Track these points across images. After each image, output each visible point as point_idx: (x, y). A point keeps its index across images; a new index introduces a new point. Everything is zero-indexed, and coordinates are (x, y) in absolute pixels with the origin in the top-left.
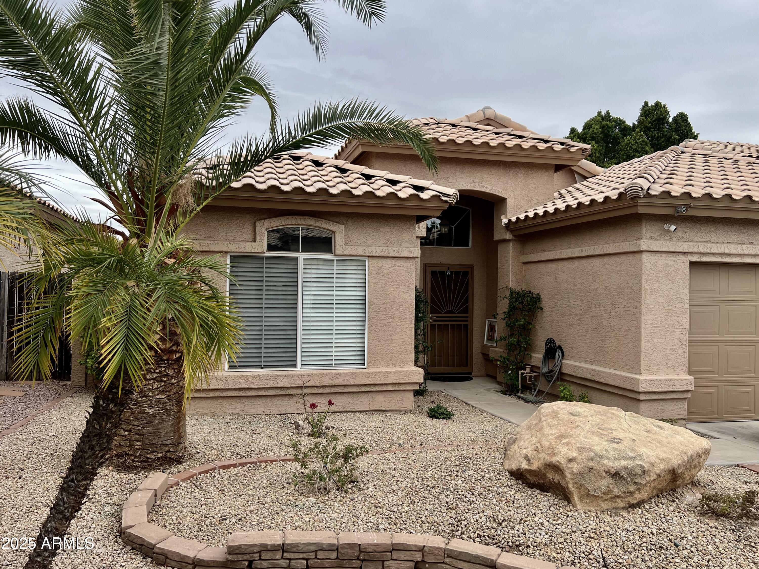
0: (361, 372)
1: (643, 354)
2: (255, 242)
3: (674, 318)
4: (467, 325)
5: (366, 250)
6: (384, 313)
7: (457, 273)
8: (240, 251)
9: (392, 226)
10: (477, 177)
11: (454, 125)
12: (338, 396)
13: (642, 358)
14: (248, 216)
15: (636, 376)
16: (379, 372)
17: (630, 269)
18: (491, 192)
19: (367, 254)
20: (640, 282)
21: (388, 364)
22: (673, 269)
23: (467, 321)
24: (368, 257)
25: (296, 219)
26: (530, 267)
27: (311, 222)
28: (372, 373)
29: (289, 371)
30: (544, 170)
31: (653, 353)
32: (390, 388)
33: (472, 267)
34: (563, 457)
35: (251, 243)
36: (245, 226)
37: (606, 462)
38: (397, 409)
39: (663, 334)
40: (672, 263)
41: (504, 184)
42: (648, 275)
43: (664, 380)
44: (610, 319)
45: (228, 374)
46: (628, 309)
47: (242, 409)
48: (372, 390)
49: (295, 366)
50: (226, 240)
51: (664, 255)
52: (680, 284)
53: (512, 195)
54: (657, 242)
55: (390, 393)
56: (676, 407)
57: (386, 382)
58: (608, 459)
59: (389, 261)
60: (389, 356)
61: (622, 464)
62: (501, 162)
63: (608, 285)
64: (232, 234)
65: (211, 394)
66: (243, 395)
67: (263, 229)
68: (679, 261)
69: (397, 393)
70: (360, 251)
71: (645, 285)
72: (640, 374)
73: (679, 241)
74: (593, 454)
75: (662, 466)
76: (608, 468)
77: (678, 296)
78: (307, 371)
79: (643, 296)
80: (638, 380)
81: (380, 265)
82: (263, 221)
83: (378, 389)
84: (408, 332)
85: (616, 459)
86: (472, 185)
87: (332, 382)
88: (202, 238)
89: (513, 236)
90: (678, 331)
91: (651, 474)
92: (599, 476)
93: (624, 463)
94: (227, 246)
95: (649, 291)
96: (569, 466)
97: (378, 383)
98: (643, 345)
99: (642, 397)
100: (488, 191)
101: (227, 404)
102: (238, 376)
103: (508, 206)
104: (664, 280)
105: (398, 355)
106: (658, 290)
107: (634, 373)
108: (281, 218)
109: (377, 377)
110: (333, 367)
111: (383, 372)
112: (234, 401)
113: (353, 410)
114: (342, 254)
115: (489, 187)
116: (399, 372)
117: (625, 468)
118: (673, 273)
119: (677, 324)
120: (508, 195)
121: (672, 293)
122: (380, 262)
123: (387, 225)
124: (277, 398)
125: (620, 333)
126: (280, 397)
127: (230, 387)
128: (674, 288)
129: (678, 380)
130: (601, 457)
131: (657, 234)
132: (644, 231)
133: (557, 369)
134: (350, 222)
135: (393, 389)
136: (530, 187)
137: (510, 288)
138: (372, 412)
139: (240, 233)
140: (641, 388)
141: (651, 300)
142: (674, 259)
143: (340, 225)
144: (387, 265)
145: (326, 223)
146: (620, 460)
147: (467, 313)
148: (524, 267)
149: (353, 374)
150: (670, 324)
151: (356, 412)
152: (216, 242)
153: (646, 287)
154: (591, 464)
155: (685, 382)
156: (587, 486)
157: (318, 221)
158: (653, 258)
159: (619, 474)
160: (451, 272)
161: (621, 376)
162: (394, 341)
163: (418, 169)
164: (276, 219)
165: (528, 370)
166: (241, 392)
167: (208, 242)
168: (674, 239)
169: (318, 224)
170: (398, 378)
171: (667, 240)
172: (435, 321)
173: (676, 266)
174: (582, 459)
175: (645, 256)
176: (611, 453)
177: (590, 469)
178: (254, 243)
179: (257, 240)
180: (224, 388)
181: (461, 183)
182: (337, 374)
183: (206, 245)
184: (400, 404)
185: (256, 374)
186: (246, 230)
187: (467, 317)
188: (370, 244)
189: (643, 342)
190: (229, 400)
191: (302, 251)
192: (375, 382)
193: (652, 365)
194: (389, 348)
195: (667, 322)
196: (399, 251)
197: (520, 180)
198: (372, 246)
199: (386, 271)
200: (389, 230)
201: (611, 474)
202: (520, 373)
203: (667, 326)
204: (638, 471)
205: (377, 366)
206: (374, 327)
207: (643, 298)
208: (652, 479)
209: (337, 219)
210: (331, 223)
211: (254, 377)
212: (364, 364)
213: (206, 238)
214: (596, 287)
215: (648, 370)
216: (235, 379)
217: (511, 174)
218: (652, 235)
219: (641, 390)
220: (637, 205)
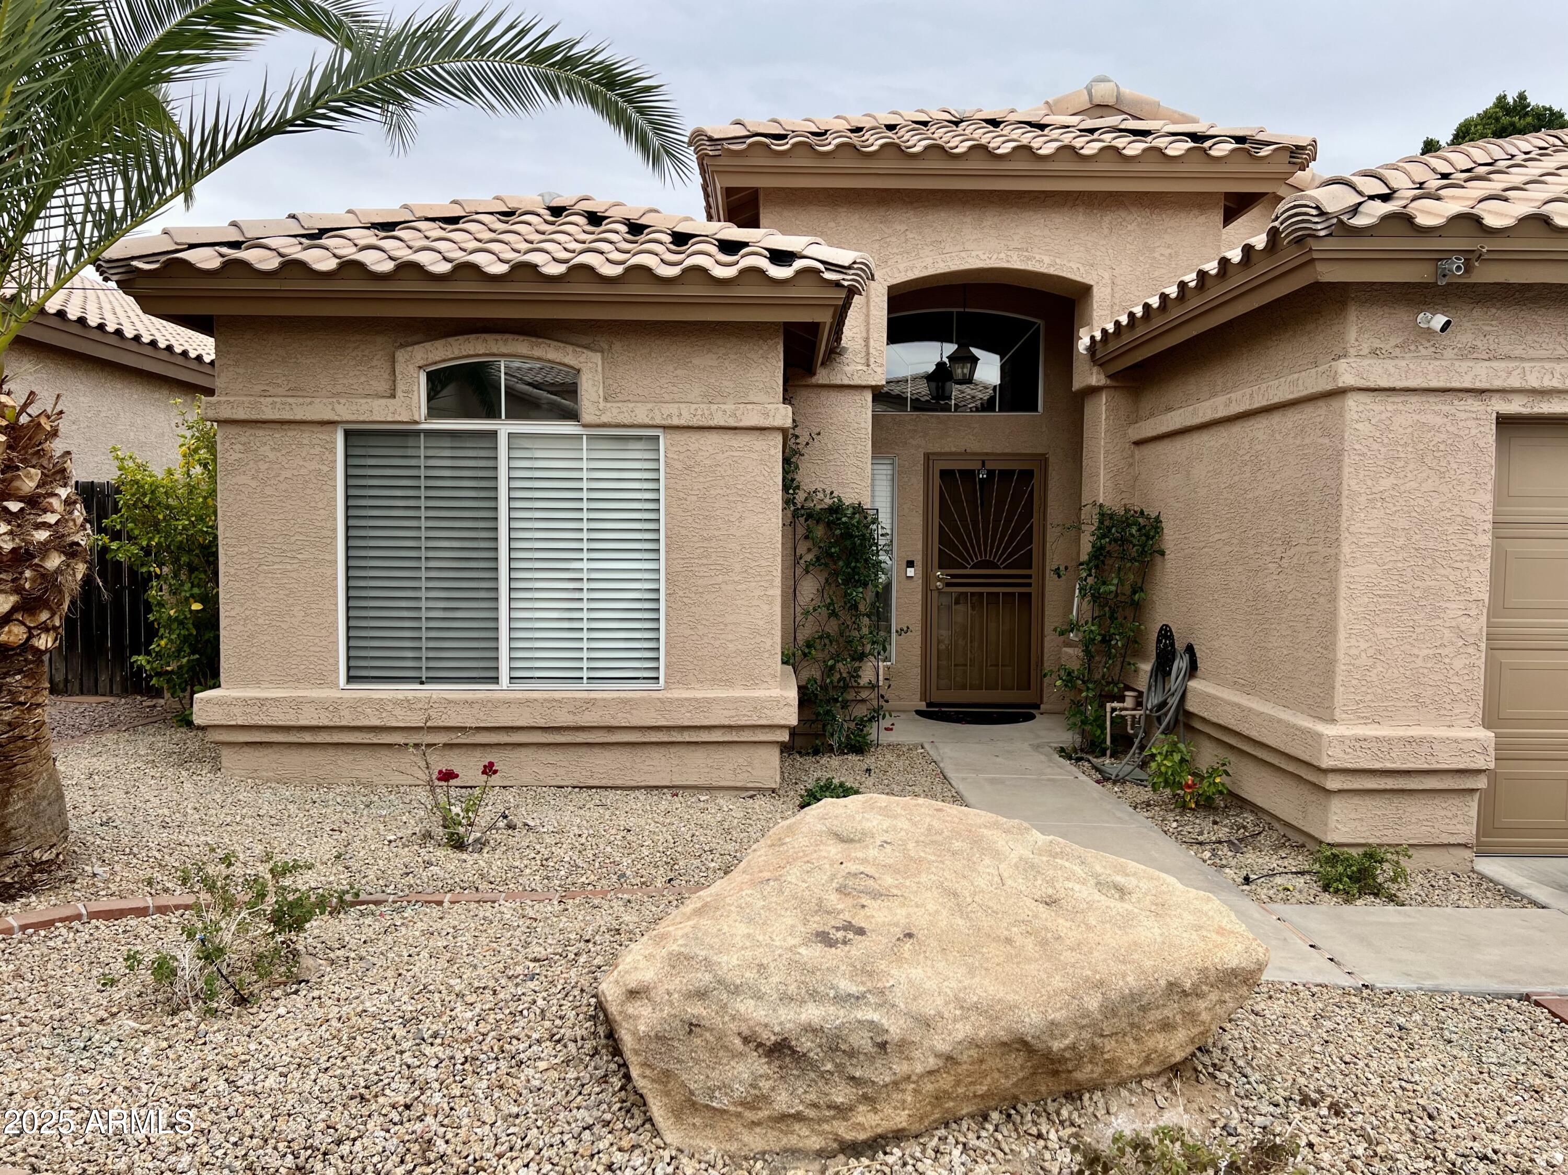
0: (643, 699)
1: (1341, 668)
2: (393, 396)
3: (1443, 571)
4: (1029, 595)
5: (656, 411)
6: (705, 561)
7: (1006, 475)
8: (361, 419)
9: (722, 351)
10: (1016, 237)
11: (994, 123)
12: (596, 750)
13: (1339, 679)
14: (380, 339)
15: (1321, 728)
16: (686, 699)
17: (1320, 440)
18: (1052, 271)
19: (658, 421)
20: (1338, 477)
21: (715, 682)
22: (1444, 436)
23: (1029, 585)
24: (664, 427)
25: (485, 341)
26: (1149, 451)
27: (522, 346)
28: (671, 701)
29: (480, 691)
30: (1196, 212)
31: (1373, 666)
32: (716, 736)
33: (1043, 460)
34: (617, 982)
35: (383, 402)
36: (375, 363)
37: (746, 1006)
38: (739, 784)
39: (1405, 616)
40: (1439, 420)
41: (1088, 250)
42: (1364, 455)
43: (1400, 739)
44: (1282, 576)
45: (346, 695)
46: (1314, 549)
47: (379, 771)
48: (674, 739)
49: (495, 680)
50: (334, 395)
51: (1414, 399)
52: (1464, 478)
53: (1107, 275)
54: (1389, 364)
55: (721, 748)
56: (1443, 813)
57: (706, 722)
58: (759, 996)
59: (713, 438)
60: (718, 663)
61: (803, 1017)
62: (1068, 193)
63: (1278, 487)
64: (345, 381)
65: (308, 738)
66: (375, 741)
67: (411, 367)
68: (1463, 415)
69: (738, 750)
70: (641, 414)
71: (1351, 481)
72: (1333, 721)
73: (1463, 357)
74: (708, 977)
75: (962, 1030)
76: (750, 1028)
77: (1457, 510)
78: (521, 692)
79: (1346, 512)
80: (1320, 736)
81: (693, 447)
82: (410, 349)
83: (687, 737)
84: (766, 607)
85: (786, 998)
86: (1002, 255)
87: (576, 718)
88: (281, 391)
89: (1109, 377)
90: (1454, 609)
91: (917, 1054)
92: (719, 1047)
93: (812, 1013)
94: (333, 409)
95: (1363, 499)
96: (630, 1011)
97: (686, 724)
98: (1342, 643)
99: (1333, 783)
100: (1043, 270)
101: (344, 759)
102: (360, 699)
103: (1095, 307)
104: (1412, 466)
105: (739, 659)
106: (1392, 497)
107: (1320, 719)
108: (451, 340)
109: (683, 710)
110: (585, 685)
111: (696, 700)
112: (359, 754)
113: (633, 784)
114: (598, 421)
115: (1047, 260)
116: (736, 700)
117: (812, 1030)
118: (1442, 447)
119: (1452, 587)
120: (1096, 278)
121: (1436, 503)
122: (694, 441)
123: (709, 351)
124: (457, 751)
125: (1297, 612)
126: (464, 750)
127: (344, 723)
128: (1444, 488)
129: (1443, 741)
130: (736, 990)
131: (1393, 341)
132: (1352, 334)
133: (1173, 701)
134: (617, 346)
135: (726, 739)
136: (1157, 255)
137: (1101, 506)
138: (675, 789)
139: (363, 379)
140: (1325, 758)
141: (1371, 524)
142: (1446, 408)
143: (590, 354)
144: (710, 448)
145: (557, 349)
146: (803, 1002)
147: (1030, 567)
148: (1138, 453)
149: (625, 701)
150: (1430, 587)
151: (638, 788)
152: (309, 400)
153: (1355, 487)
154: (696, 1010)
155: (1466, 747)
156: (685, 1076)
157: (538, 345)
158: (1378, 408)
159: (790, 1048)
160: (991, 473)
161: (1288, 725)
162: (729, 627)
163: (866, 226)
164: (439, 343)
165: (1129, 702)
166: (371, 735)
167: (290, 400)
168: (1449, 353)
169: (537, 352)
170: (733, 713)
171: (1425, 358)
172: (948, 585)
173: (1451, 429)
174: (669, 994)
175: (1352, 403)
176: (775, 979)
177: (693, 1027)
178: (392, 401)
179: (399, 393)
180: (331, 724)
181: (974, 254)
182: (587, 701)
183: (287, 408)
184: (746, 775)
185: (400, 696)
186: (376, 372)
187: (1030, 577)
188: (667, 397)
189: (1342, 635)
190: (349, 751)
191: (507, 417)
192: (679, 723)
193: (1369, 697)
194: (717, 643)
195: (1418, 583)
196: (738, 413)
197: (1130, 239)
198: (674, 402)
199: (708, 462)
200: (715, 363)
201: (760, 1045)
202: (1108, 709)
203: (1417, 594)
204: (862, 1041)
205: (686, 685)
206: (681, 593)
207: (1344, 518)
208: (919, 1069)
209: (586, 340)
210: (570, 348)
211: (397, 703)
212: (658, 678)
213: (290, 393)
214: (1257, 494)
215: (1355, 712)
216: (354, 706)
217: (1105, 225)
218: (1377, 344)
219: (1326, 763)
220: (1313, 260)
